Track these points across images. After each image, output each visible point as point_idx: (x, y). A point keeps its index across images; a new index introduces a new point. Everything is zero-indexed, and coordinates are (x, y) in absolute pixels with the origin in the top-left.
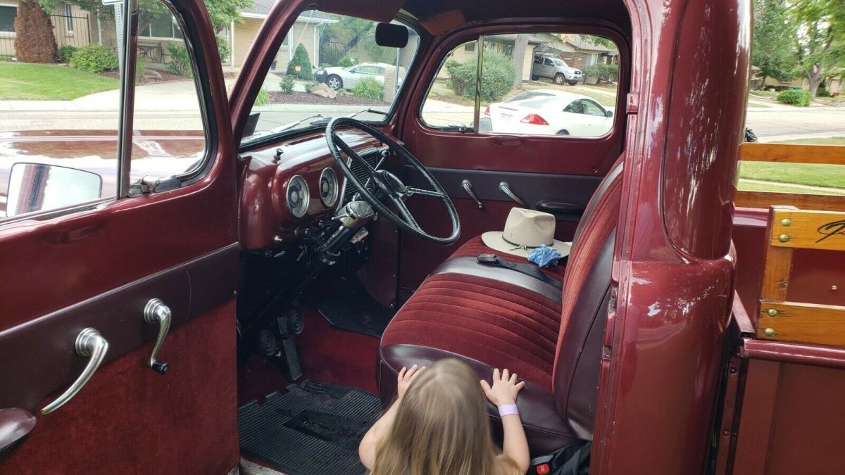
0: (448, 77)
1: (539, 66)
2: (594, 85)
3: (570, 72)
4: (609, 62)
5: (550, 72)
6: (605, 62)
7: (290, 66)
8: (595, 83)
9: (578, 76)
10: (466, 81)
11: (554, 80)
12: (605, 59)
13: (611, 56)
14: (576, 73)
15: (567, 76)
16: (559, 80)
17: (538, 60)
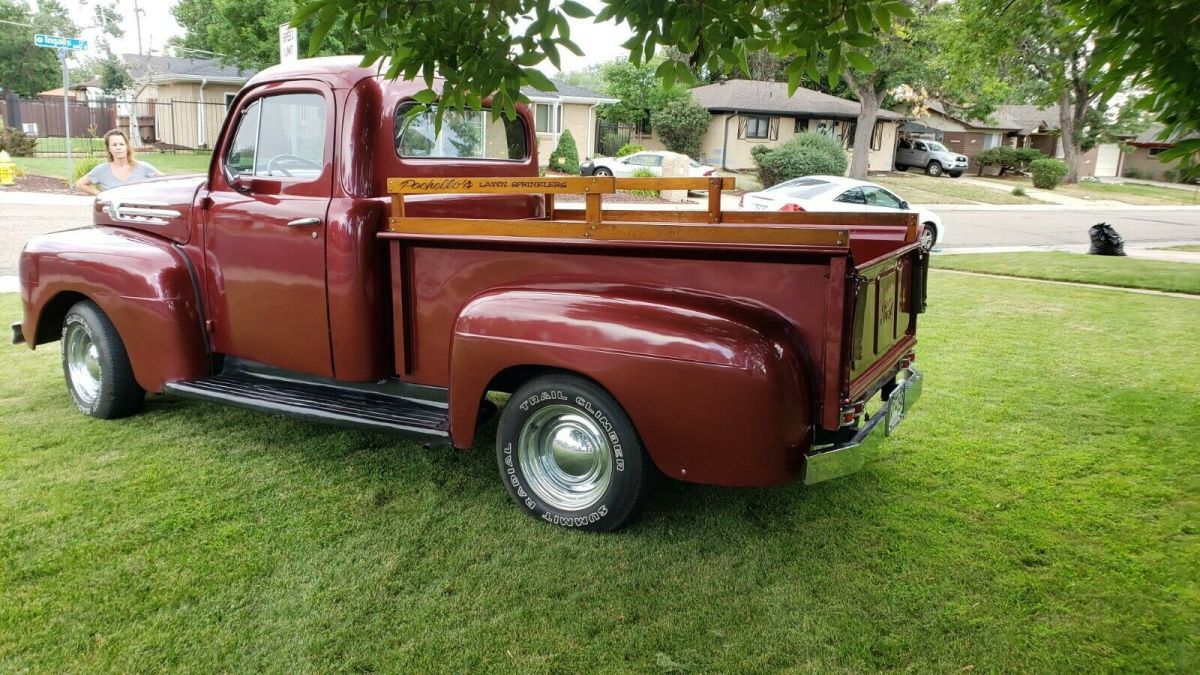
0: (754, 167)
1: (905, 151)
2: (995, 177)
3: (949, 159)
4: (1020, 144)
5: (922, 159)
6: (1014, 146)
7: (553, 157)
8: (997, 174)
9: (962, 164)
10: (776, 171)
11: (926, 170)
12: (1015, 140)
13: (1023, 137)
14: (958, 160)
15: (945, 165)
16: (934, 170)
17: (902, 145)
